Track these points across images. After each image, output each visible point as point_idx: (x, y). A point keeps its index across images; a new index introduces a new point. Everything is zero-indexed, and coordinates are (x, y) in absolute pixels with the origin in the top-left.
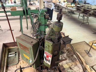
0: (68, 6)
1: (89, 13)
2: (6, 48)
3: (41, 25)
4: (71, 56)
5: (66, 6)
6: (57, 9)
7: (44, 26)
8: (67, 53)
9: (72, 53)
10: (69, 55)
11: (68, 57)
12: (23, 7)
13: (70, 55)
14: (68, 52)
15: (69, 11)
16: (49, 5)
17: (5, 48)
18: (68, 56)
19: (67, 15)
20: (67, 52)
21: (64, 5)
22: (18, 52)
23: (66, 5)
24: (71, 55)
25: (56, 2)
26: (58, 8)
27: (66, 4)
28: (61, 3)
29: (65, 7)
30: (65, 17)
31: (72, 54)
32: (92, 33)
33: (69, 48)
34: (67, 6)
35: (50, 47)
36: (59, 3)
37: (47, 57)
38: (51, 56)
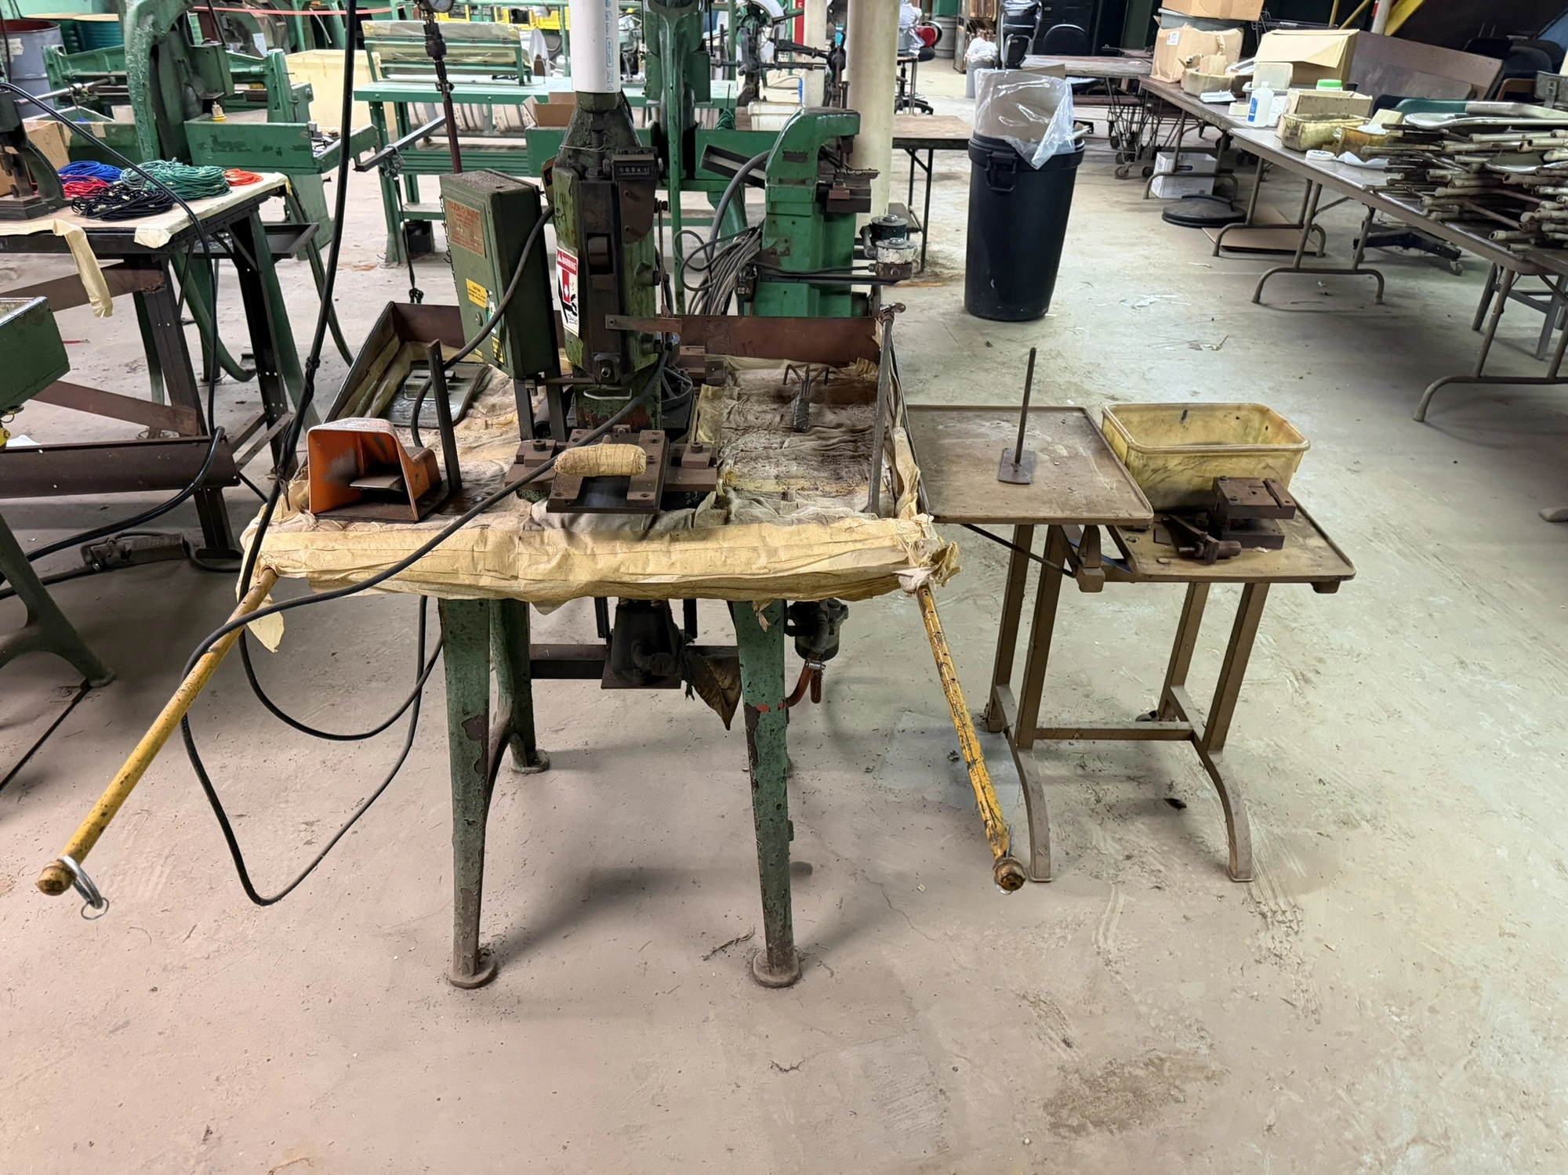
0: (1313, 129)
1: (1525, 217)
2: (402, 344)
3: (771, 278)
6: (1208, 186)
7: (804, 287)
12: (658, 98)
15: (1377, 227)
17: (396, 339)
22: (473, 383)
23: (1295, 118)
25: (1187, 86)
26: (1219, 173)
28: (1251, 97)
32: (1549, 512)
34: (1292, 139)
35: (568, 206)
36: (1228, 96)
37: (566, 281)
38: (574, 266)
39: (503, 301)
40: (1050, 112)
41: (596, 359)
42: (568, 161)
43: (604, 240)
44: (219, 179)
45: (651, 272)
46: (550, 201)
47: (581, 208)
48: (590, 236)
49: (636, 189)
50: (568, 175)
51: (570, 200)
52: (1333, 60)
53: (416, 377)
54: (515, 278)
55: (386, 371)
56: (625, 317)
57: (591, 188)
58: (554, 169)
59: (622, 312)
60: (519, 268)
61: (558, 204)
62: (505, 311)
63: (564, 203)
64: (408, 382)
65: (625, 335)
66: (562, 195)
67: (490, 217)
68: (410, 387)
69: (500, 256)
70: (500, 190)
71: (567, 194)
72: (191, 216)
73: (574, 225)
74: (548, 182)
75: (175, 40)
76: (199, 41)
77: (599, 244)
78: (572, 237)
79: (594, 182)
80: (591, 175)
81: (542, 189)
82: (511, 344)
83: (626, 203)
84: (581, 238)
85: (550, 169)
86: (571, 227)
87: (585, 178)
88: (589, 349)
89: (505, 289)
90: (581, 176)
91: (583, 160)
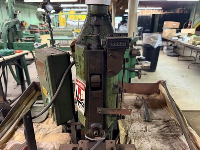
0: (198, 42)
4: (173, 136)
5: (192, 43)
6: (172, 51)
8: (162, 127)
9: (178, 130)
10: (166, 134)
11: (162, 137)
13: (169, 133)
14: (168, 127)
16: (152, 39)
17: (35, 91)
18: (162, 135)
19: (195, 63)
20: (165, 125)
21: (189, 42)
23: (194, 41)
24: (173, 134)
27: (193, 39)
28: (182, 38)
29: (192, 45)
30: (190, 68)
31: (177, 132)
33: (173, 118)
34: (194, 44)
35: (82, 62)
36: (177, 38)
37: (80, 92)
38: (84, 87)
39: (53, 98)
40: (157, 40)
41: (92, 126)
42: (83, 42)
43: (99, 77)
44: (13, 52)
45: (118, 89)
46: (74, 59)
47: (89, 63)
48: (92, 75)
49: (116, 54)
50: (82, 48)
51: (83, 59)
52: (194, 33)
53: (37, 103)
54: (58, 90)
55: (29, 101)
56: (106, 109)
57: (93, 53)
58: (76, 45)
59: (105, 107)
60: (60, 86)
61: (77, 61)
62: (54, 102)
63: (80, 60)
64: (34, 106)
65: (105, 116)
66: (79, 57)
67: (48, 65)
68: (34, 107)
69: (52, 81)
70: (53, 55)
71: (82, 57)
72: (4, 59)
73: (85, 70)
74: (73, 51)
75: (13, 30)
76: (18, 30)
77: (96, 78)
78: (84, 76)
79: (95, 51)
80: (94, 47)
81: (71, 54)
82: (56, 114)
83: (110, 60)
84: (88, 75)
85: (74, 46)
86: (83, 71)
87: (91, 49)
88: (89, 121)
89: (54, 94)
90: (89, 49)
91: (89, 41)
